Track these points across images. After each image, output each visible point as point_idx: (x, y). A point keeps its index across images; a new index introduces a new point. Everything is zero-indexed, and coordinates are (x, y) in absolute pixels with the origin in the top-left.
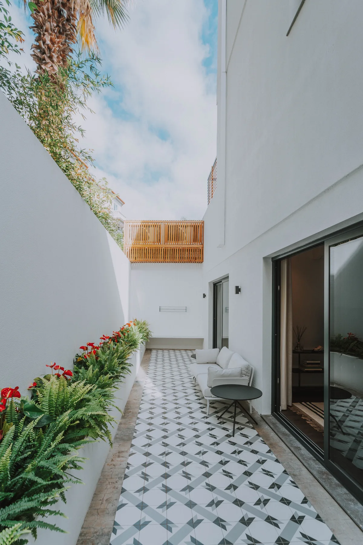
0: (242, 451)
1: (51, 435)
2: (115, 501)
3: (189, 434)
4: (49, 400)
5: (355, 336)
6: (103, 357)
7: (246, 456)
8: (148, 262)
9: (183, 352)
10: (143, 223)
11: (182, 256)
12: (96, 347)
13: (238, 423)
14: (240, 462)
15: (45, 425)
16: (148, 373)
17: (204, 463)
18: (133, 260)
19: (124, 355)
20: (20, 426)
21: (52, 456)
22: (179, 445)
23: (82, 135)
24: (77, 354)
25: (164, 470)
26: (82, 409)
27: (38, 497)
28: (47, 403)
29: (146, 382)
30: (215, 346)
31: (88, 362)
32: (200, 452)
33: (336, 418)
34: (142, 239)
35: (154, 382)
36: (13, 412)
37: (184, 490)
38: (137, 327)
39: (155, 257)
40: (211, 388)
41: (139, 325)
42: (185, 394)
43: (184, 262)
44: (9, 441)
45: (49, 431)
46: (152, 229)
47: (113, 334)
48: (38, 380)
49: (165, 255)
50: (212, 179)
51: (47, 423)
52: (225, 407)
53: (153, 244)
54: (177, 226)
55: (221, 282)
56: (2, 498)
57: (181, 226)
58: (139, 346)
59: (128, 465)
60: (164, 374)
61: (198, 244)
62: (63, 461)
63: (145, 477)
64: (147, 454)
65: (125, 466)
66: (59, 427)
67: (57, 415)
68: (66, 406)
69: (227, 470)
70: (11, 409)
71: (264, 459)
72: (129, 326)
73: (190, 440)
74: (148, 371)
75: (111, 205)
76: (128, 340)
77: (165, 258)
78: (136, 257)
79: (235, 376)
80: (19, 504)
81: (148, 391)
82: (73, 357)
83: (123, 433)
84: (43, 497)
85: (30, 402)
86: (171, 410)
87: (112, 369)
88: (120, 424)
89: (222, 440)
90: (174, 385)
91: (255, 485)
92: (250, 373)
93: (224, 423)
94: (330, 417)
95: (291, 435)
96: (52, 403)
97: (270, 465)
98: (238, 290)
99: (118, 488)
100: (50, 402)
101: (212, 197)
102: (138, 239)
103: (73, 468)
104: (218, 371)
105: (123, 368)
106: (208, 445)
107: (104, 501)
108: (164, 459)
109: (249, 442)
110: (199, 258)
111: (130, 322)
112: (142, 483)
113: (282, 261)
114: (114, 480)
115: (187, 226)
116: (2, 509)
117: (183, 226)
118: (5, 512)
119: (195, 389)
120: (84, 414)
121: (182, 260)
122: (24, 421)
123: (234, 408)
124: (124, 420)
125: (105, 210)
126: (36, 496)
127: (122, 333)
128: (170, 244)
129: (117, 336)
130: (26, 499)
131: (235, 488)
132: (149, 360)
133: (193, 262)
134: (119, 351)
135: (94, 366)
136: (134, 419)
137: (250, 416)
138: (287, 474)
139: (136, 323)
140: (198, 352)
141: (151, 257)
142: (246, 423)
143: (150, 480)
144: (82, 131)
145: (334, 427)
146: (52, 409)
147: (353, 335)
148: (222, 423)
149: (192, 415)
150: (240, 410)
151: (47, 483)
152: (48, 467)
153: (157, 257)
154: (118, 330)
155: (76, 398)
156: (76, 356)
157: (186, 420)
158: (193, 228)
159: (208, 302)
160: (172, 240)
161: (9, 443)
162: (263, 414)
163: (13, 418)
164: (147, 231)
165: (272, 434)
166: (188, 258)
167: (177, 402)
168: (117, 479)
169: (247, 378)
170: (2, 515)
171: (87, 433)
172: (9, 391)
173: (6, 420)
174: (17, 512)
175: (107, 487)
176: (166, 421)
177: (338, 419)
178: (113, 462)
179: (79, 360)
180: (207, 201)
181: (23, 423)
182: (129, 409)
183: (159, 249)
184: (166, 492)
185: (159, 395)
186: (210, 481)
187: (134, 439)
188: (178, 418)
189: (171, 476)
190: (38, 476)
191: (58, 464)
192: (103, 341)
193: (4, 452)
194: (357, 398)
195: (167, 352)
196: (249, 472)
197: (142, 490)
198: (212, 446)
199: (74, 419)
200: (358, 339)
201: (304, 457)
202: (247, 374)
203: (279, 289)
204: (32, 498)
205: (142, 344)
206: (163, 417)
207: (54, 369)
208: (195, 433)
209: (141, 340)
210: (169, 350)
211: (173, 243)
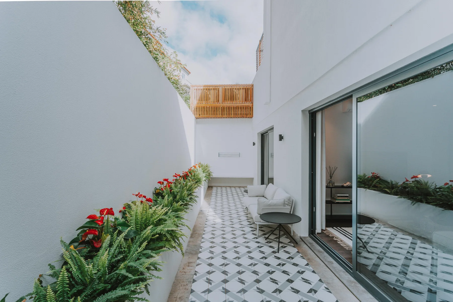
0: (285, 264)
1: (138, 244)
2: (186, 299)
3: (243, 250)
4: (135, 219)
5: (377, 175)
6: (175, 190)
7: (288, 267)
8: (209, 117)
9: (238, 189)
10: (205, 87)
11: (236, 113)
12: (170, 182)
13: (282, 243)
14: (284, 272)
15: (133, 237)
16: (210, 204)
17: (255, 272)
18: (198, 116)
19: (191, 189)
20: (114, 237)
21: (139, 259)
22: (235, 259)
23: (158, 16)
24: (156, 188)
25: (224, 277)
26: (160, 226)
27: (129, 287)
28: (134, 221)
29: (208, 211)
30: (262, 183)
31: (164, 193)
32: (252, 264)
33: (362, 240)
34: (205, 100)
35: (215, 211)
36: (109, 226)
37: (239, 292)
38: (201, 169)
39: (215, 114)
40: (260, 215)
41: (203, 167)
42: (239, 220)
43: (237, 117)
44: (107, 247)
45: (136, 241)
46: (212, 92)
47: (183, 174)
48: (127, 205)
49: (222, 112)
50: (259, 51)
51: (134, 236)
52: (271, 231)
53: (213, 103)
54: (232, 89)
55: (267, 132)
56: (102, 288)
57: (236, 88)
58: (203, 183)
59: (196, 273)
60: (222, 205)
61: (249, 102)
62: (147, 262)
63: (209, 281)
64: (210, 265)
65: (194, 273)
66: (143, 238)
67: (142, 231)
68: (148, 224)
69: (273, 278)
70: (107, 224)
71: (303, 270)
72: (195, 168)
73: (244, 255)
74: (210, 203)
75: (180, 73)
76: (194, 178)
77: (222, 114)
78: (200, 114)
79: (280, 206)
80: (115, 292)
81: (210, 218)
82: (153, 190)
83: (191, 249)
84: (133, 287)
85: (121, 220)
86: (228, 232)
87: (182, 199)
88: (189, 242)
89: (270, 255)
90: (231, 214)
91: (296, 290)
92: (291, 203)
93: (270, 242)
94: (358, 239)
95: (325, 252)
96: (137, 221)
97: (308, 275)
98: (281, 138)
99: (189, 290)
100: (136, 220)
101: (260, 65)
102: (201, 99)
103: (154, 270)
104: (265, 202)
105: (191, 198)
106: (258, 259)
107: (178, 299)
108: (224, 268)
109: (291, 257)
110: (250, 114)
111: (196, 165)
112: (206, 286)
113: (317, 113)
114: (185, 284)
115: (240, 89)
116: (102, 295)
117: (236, 89)
118: (104, 297)
119: (247, 217)
120: (162, 230)
121: (236, 116)
122: (117, 233)
123: (279, 231)
124: (192, 239)
125: (176, 77)
126: (127, 287)
127: (190, 173)
128: (227, 103)
129: (186, 175)
130: (120, 288)
131: (280, 291)
132: (211, 194)
133: (245, 118)
134: (188, 186)
135: (169, 196)
136: (200, 238)
137: (292, 238)
138: (322, 282)
139: (200, 166)
140: (249, 188)
141: (211, 114)
142: (288, 243)
143: (213, 284)
144: (158, 13)
145: (361, 246)
146: (138, 225)
147: (376, 174)
148: (269, 243)
149: (245, 236)
150: (283, 233)
151: (135, 277)
152: (136, 267)
153: (216, 114)
154: (187, 170)
155: (155, 218)
156: (155, 189)
157: (240, 240)
158: (244, 91)
159: (257, 149)
160: (228, 100)
161: (107, 248)
162: (301, 236)
163: (109, 231)
164: (208, 93)
165: (310, 251)
166: (241, 114)
167: (233, 226)
168: (188, 283)
169: (289, 207)
170: (103, 299)
171: (165, 244)
172: (105, 210)
173: (104, 232)
174: (113, 297)
175: (180, 288)
176: (224, 240)
177: (363, 241)
178: (184, 270)
179: (157, 192)
180: (256, 68)
181: (116, 234)
182: (196, 231)
183: (218, 107)
184: (226, 294)
185: (219, 221)
186: (261, 285)
187: (200, 253)
188: (234, 238)
189: (229, 281)
190: (128, 273)
191: (143, 265)
192: (175, 178)
193: (103, 255)
194: (379, 225)
195: (225, 188)
196: (291, 280)
197: (207, 291)
198: (262, 260)
199: (154, 233)
200: (380, 177)
201: (335, 269)
202: (289, 204)
203: (314, 135)
204: (124, 288)
205: (205, 182)
206: (222, 237)
207: (139, 197)
208: (248, 250)
209: (204, 179)
210: (226, 187)
211: (229, 102)
